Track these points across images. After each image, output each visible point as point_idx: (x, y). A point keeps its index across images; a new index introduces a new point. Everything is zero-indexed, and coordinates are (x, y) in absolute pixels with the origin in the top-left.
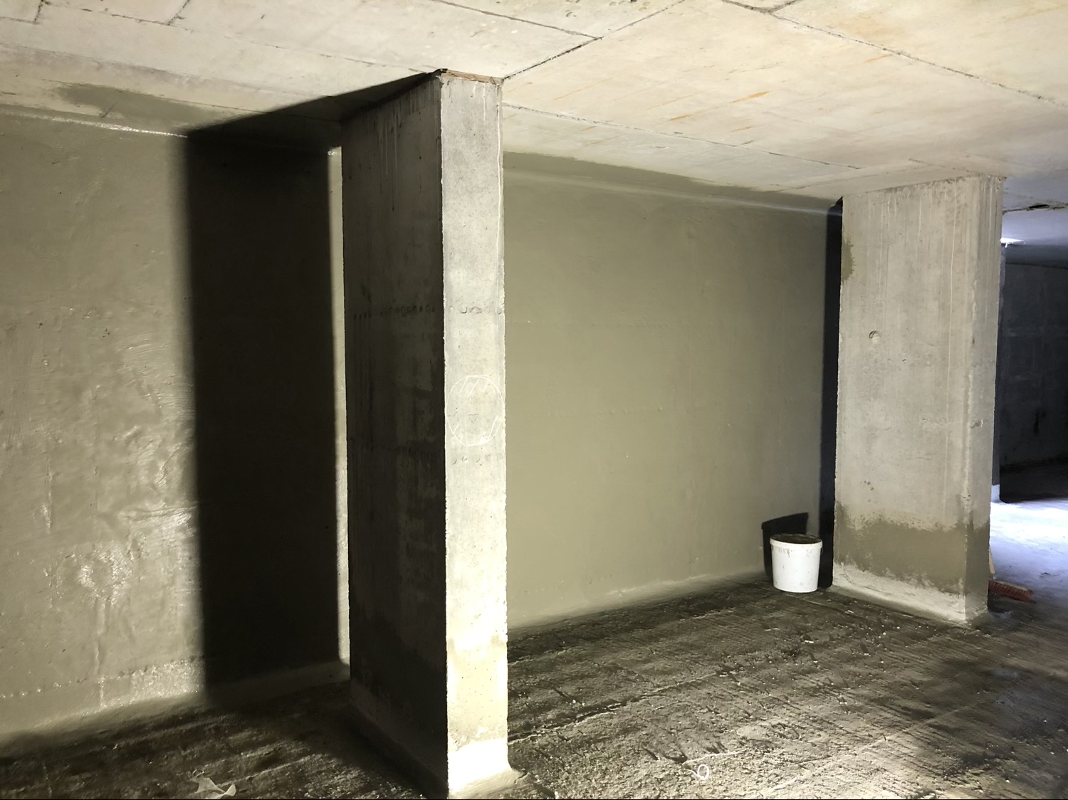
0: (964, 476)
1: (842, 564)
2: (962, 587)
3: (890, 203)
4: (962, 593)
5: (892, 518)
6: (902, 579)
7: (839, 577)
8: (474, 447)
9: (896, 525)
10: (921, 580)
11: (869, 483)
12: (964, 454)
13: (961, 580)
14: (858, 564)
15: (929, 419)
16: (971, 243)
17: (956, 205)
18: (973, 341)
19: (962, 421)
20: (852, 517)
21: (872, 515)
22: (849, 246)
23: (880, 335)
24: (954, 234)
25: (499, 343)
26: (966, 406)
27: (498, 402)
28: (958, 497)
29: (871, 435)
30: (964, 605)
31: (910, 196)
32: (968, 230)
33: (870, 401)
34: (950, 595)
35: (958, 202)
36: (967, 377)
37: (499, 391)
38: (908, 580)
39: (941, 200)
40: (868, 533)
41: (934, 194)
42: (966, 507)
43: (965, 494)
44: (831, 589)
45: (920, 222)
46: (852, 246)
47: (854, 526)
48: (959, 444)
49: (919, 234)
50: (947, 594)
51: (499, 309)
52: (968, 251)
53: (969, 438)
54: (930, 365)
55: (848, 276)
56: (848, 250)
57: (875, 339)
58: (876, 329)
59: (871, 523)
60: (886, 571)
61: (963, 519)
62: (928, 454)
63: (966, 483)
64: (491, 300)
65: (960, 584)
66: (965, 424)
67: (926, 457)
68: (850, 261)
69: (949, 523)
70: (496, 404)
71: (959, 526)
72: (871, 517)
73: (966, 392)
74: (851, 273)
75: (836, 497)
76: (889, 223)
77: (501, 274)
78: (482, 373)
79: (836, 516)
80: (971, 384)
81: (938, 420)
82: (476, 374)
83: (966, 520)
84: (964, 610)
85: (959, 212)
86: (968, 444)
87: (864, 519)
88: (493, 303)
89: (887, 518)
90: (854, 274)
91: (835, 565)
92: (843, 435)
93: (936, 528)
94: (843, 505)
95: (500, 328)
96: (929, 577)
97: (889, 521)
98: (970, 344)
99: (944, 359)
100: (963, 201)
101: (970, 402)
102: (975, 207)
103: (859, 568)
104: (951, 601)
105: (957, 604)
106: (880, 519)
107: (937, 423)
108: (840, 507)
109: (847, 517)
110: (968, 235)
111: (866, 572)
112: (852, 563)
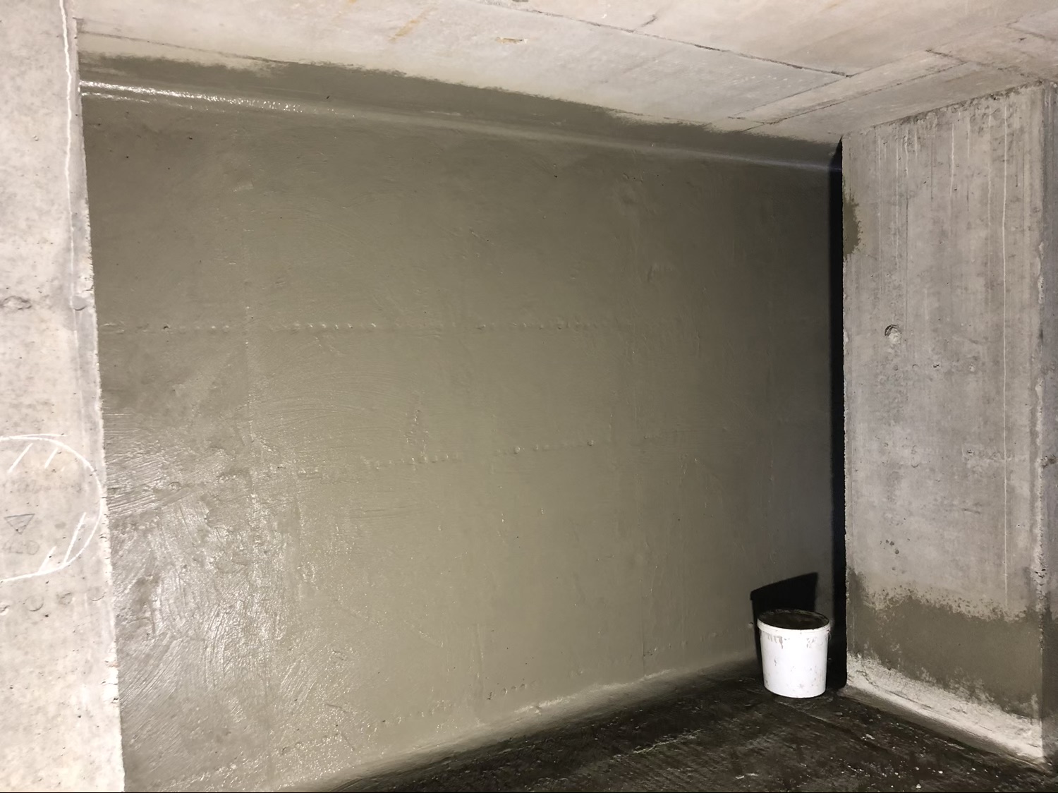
0: (1034, 540)
1: (859, 656)
2: (1036, 707)
3: (909, 139)
4: (1036, 715)
5: (928, 597)
6: (946, 687)
7: (855, 675)
8: (25, 581)
9: (935, 607)
10: (974, 692)
11: (892, 544)
12: (1032, 508)
13: (1034, 698)
14: (881, 659)
15: (977, 453)
16: (1031, 185)
17: (1006, 131)
18: (1041, 336)
19: (1027, 456)
20: (871, 591)
21: (898, 590)
22: (853, 206)
23: (900, 331)
24: (1006, 174)
25: (83, 367)
26: (1033, 434)
27: (86, 487)
28: (1026, 571)
29: (891, 474)
30: (1040, 735)
31: (938, 125)
32: (1027, 166)
33: (890, 425)
34: (1019, 718)
35: (1009, 126)
36: (1032, 389)
37: (87, 464)
38: (955, 690)
39: (984, 126)
40: (894, 615)
41: (973, 119)
42: (1039, 587)
43: (1036, 567)
44: (845, 692)
45: (953, 162)
46: (857, 205)
47: (873, 603)
48: (1024, 490)
49: (952, 179)
50: (1014, 716)
51: (77, 298)
52: (1027, 200)
53: (1040, 482)
54: (975, 373)
55: (853, 249)
56: (852, 212)
57: (894, 337)
58: (893, 323)
59: (897, 602)
60: (922, 673)
61: (1034, 606)
62: (976, 505)
63: (1037, 551)
64: (56, 283)
65: (1033, 702)
66: (1032, 460)
67: (975, 509)
68: (855, 227)
69: (1014, 609)
70: (80, 490)
71: (1030, 614)
72: (898, 593)
73: (1033, 412)
74: (857, 244)
75: (847, 561)
76: (907, 169)
77: (81, 229)
78: (39, 430)
79: (848, 588)
80: (1041, 401)
81: (990, 454)
82: (23, 433)
83: (1039, 607)
84: (1040, 743)
85: (1011, 142)
86: (1038, 493)
87: (887, 594)
88: (61, 288)
89: (919, 595)
90: (860, 246)
91: (850, 658)
92: (854, 473)
93: (993, 617)
94: (857, 573)
95: (84, 338)
96: (987, 689)
97: (923, 601)
98: (1035, 340)
99: (997, 362)
100: (1016, 124)
101: (1039, 427)
102: (1036, 130)
103: (883, 664)
104: (1021, 727)
105: (1030, 733)
106: (910, 597)
107: (990, 458)
108: (853, 574)
109: (864, 590)
110: (1027, 173)
111: (892, 671)
112: (873, 658)
